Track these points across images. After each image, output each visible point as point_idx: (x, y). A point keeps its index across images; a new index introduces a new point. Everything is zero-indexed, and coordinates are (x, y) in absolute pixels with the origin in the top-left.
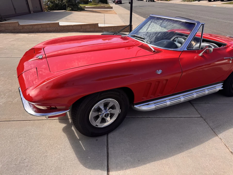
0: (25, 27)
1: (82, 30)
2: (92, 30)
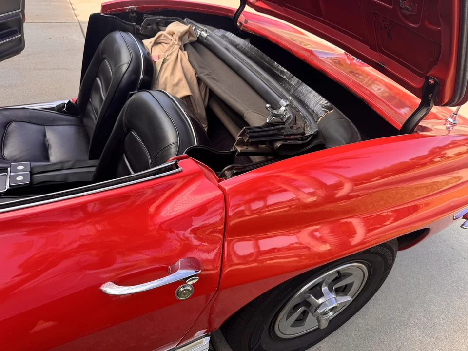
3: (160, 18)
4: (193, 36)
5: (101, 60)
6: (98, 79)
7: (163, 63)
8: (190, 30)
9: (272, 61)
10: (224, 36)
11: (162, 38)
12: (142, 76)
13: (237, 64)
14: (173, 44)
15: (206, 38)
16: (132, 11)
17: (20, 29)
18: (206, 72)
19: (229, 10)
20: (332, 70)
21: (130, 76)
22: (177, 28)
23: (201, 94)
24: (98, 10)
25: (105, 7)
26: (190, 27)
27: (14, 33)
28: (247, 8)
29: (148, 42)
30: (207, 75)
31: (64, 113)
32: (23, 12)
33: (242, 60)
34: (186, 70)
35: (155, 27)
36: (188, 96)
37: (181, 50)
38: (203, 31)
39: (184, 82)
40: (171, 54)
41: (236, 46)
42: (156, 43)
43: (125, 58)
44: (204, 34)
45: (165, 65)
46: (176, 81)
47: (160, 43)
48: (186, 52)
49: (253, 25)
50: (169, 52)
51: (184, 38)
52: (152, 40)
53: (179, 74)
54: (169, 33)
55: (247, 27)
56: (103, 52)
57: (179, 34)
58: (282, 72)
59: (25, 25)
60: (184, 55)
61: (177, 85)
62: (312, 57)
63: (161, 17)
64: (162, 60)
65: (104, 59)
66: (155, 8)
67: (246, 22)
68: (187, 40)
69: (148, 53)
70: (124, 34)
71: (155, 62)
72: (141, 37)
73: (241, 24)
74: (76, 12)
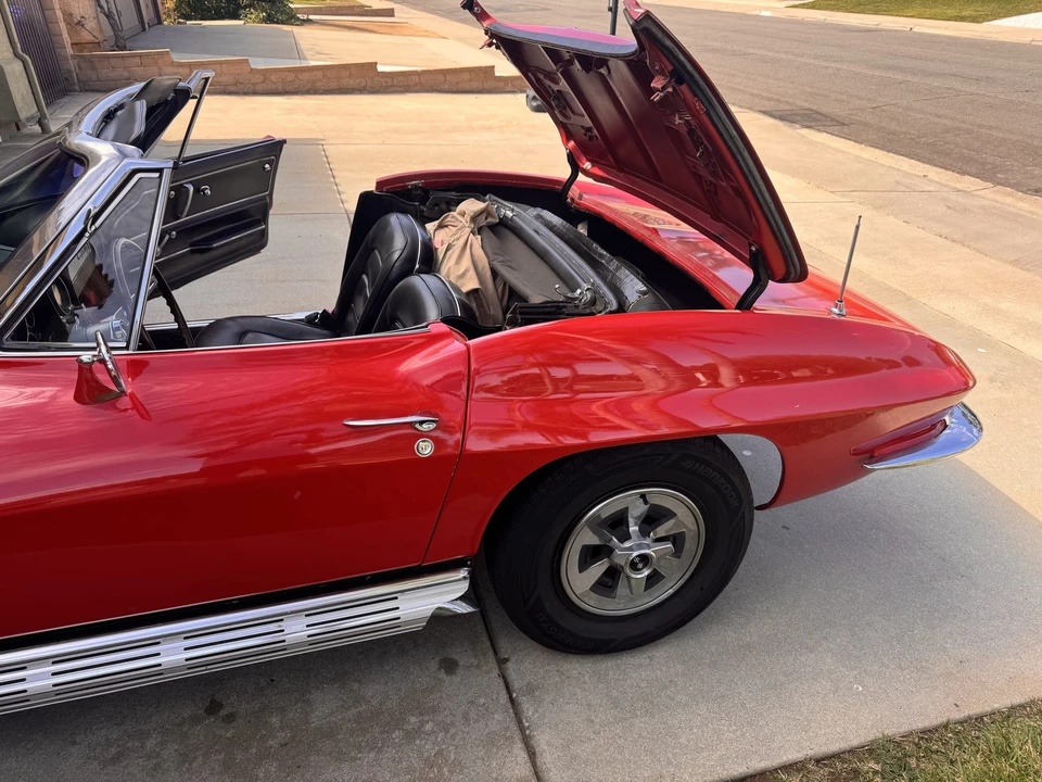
0: (273, 78)
1: (446, 87)
2: (475, 85)
3: (452, 195)
4: (493, 217)
5: (370, 250)
6: (364, 277)
7: (447, 250)
8: (489, 209)
9: (591, 241)
10: (539, 217)
11: (449, 219)
12: (417, 266)
13: (544, 248)
14: (463, 227)
15: (511, 219)
16: (416, 187)
17: (264, 219)
18: (501, 258)
19: (556, 182)
20: (672, 250)
21: (402, 265)
22: (471, 206)
23: (496, 289)
24: (372, 187)
25: (380, 184)
26: (488, 206)
27: (258, 223)
28: (581, 177)
29: (430, 226)
30: (502, 261)
31: (316, 325)
32: (271, 195)
33: (553, 245)
34: (476, 259)
35: (444, 206)
36: (476, 290)
37: (474, 234)
38: (509, 210)
39: (472, 273)
40: (458, 239)
41: (551, 227)
42: (441, 227)
43: (399, 243)
44: (509, 214)
45: (449, 253)
46: (461, 272)
47: (447, 226)
48: (479, 237)
49: (589, 201)
50: (456, 236)
51: (479, 218)
52: (436, 223)
53: (466, 262)
54: (459, 214)
55: (579, 204)
56: (373, 241)
57: (472, 214)
58: (601, 256)
59: (271, 212)
60: (476, 241)
61: (462, 276)
62: (653, 237)
63: (454, 193)
64: (445, 246)
65: (374, 249)
66: (448, 182)
67: (581, 197)
68: (483, 221)
69: (430, 239)
70: (401, 216)
71: (436, 249)
72: (423, 220)
73: (572, 199)
74: (343, 196)
